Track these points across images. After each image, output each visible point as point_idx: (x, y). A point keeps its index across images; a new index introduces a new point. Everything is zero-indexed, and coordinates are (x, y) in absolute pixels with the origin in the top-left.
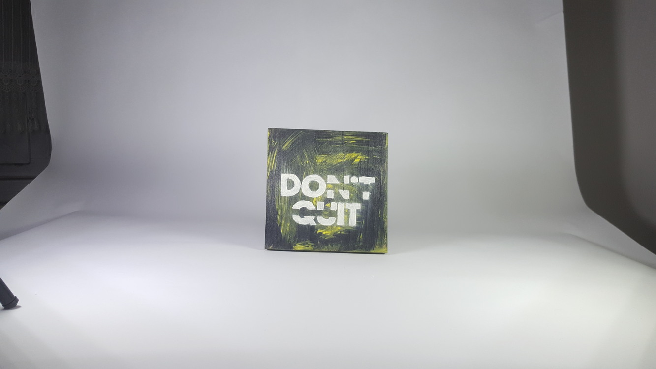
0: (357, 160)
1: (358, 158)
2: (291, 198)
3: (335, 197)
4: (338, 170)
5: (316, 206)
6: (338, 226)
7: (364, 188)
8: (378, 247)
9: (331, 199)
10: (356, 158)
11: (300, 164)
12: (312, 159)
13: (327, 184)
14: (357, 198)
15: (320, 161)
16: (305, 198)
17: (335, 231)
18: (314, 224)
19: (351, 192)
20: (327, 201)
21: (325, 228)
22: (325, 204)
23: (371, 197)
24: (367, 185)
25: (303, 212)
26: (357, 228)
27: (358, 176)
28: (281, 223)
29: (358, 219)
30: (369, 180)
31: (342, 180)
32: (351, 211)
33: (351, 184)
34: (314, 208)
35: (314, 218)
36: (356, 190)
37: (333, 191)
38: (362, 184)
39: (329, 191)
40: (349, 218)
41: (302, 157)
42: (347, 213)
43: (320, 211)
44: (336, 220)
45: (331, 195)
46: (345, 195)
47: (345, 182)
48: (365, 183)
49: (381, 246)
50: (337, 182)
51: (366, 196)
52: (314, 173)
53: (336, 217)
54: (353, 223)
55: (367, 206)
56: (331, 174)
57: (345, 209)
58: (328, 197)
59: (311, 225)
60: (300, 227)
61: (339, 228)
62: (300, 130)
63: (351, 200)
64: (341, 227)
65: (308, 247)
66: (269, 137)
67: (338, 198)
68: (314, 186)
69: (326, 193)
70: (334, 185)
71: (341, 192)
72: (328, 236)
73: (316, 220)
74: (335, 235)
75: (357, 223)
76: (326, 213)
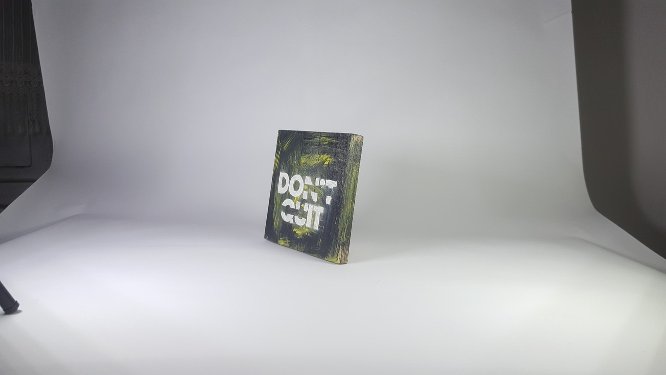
0: (327, 163)
1: (327, 159)
2: (282, 194)
3: (308, 198)
4: (312, 172)
5: (295, 206)
6: (306, 228)
7: (327, 191)
8: (330, 255)
9: (305, 199)
10: (326, 160)
11: (291, 164)
12: (299, 159)
13: (305, 184)
14: (321, 202)
15: (303, 162)
16: (290, 197)
17: (304, 232)
18: (292, 222)
19: (318, 195)
20: (303, 201)
21: (298, 227)
22: (301, 204)
23: (332, 201)
24: (331, 189)
25: (288, 210)
26: (318, 232)
27: (326, 179)
28: (275, 218)
29: (321, 224)
30: (332, 184)
31: (314, 181)
32: (316, 214)
33: (320, 187)
34: (294, 208)
35: (293, 216)
36: (322, 193)
37: (307, 192)
38: (327, 187)
39: (305, 192)
40: (314, 221)
41: (293, 157)
42: (314, 216)
43: (297, 210)
44: (306, 222)
45: (305, 197)
46: (315, 197)
47: (316, 185)
48: (330, 187)
49: (333, 256)
50: (311, 184)
51: (329, 200)
52: (298, 174)
53: (306, 218)
54: (316, 227)
55: (328, 211)
56: (308, 175)
57: (313, 211)
58: (304, 198)
59: (290, 223)
60: (284, 222)
61: (307, 230)
62: (295, 131)
63: (317, 204)
64: (308, 228)
65: (286, 243)
66: (278, 138)
67: (310, 201)
68: (296, 186)
69: (302, 193)
70: (309, 186)
71: (312, 193)
72: (299, 236)
73: (294, 218)
74: (304, 235)
75: (319, 227)
76: (301, 213)
